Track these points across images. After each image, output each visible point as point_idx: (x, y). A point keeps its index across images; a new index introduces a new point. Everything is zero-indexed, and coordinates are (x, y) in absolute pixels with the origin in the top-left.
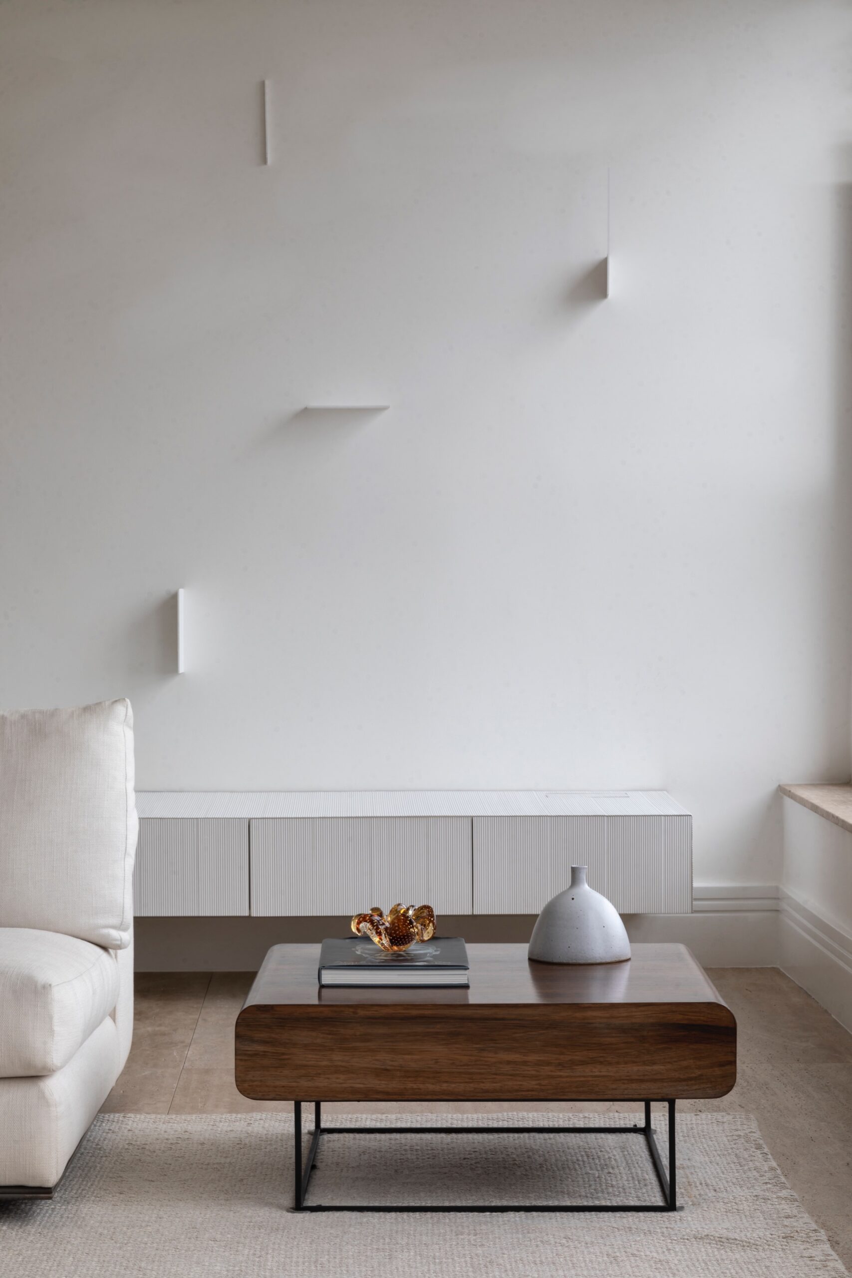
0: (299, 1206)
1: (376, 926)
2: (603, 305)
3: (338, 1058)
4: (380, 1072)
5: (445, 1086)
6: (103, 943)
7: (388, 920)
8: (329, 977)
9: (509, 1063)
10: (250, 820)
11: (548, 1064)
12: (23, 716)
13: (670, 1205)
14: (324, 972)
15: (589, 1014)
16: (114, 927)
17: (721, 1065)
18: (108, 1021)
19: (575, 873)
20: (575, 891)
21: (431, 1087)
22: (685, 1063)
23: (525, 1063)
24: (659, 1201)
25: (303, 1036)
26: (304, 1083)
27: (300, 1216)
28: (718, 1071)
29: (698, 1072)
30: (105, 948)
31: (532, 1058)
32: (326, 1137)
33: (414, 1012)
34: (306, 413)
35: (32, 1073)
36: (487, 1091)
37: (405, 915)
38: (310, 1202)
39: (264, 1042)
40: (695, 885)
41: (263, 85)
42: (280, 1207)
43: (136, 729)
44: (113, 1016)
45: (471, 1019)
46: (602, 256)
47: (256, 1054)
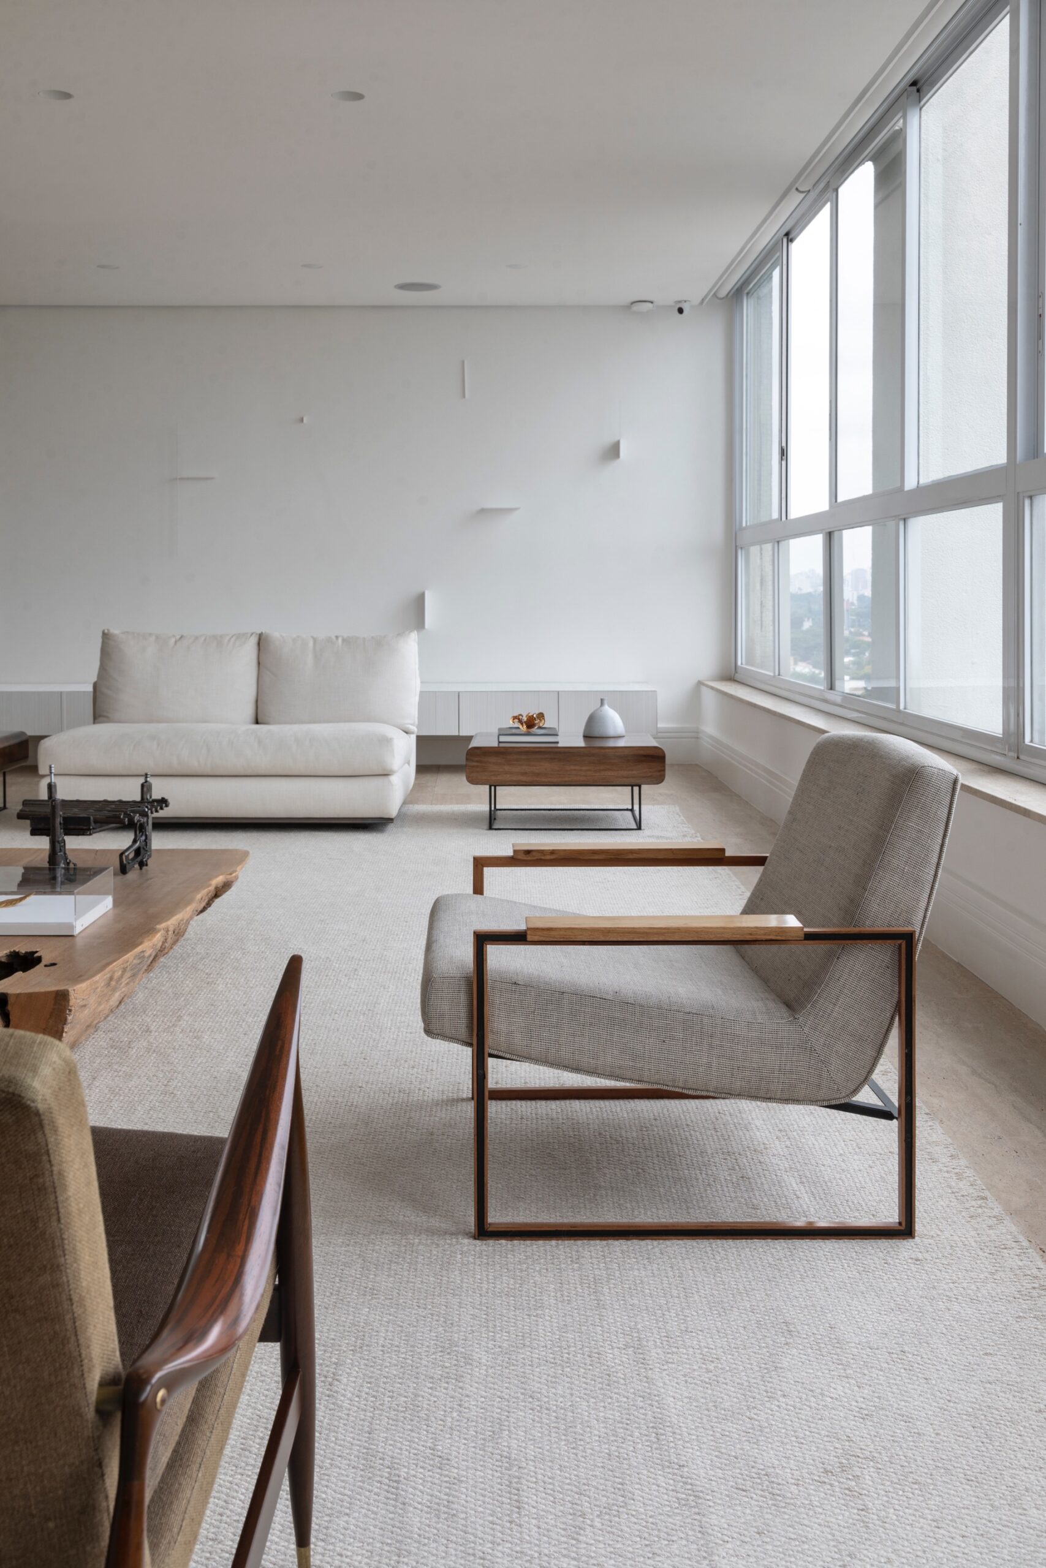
0: (491, 828)
1: (520, 721)
2: (617, 462)
3: (507, 768)
4: (524, 774)
5: (549, 779)
6: (406, 730)
7: (525, 719)
8: (502, 739)
9: (575, 770)
10: (459, 693)
11: (590, 770)
12: (372, 638)
13: (639, 828)
14: (500, 737)
15: (607, 751)
16: (411, 724)
17: (660, 771)
18: (407, 765)
19: (602, 700)
20: (602, 708)
21: (543, 780)
22: (645, 770)
23: (581, 770)
24: (635, 827)
25: (493, 759)
26: (494, 778)
27: (491, 831)
28: (658, 774)
29: (650, 774)
30: (407, 733)
31: (584, 768)
32: (499, 812)
33: (537, 750)
34: (483, 511)
35: (385, 773)
36: (566, 781)
37: (533, 716)
38: (494, 827)
39: (477, 762)
40: (659, 726)
41: (463, 362)
42: (483, 829)
43: (419, 644)
44: (409, 763)
45: (560, 753)
46: (616, 439)
47: (473, 766)
